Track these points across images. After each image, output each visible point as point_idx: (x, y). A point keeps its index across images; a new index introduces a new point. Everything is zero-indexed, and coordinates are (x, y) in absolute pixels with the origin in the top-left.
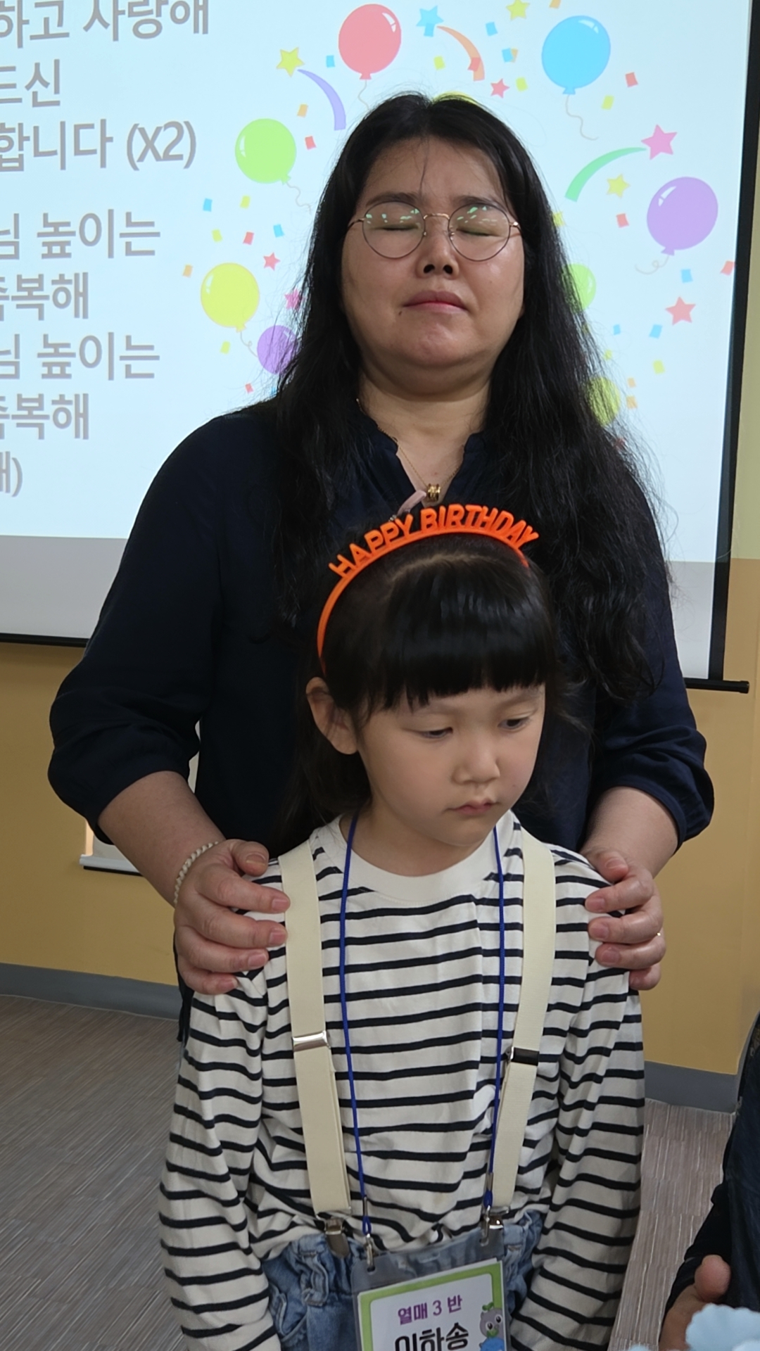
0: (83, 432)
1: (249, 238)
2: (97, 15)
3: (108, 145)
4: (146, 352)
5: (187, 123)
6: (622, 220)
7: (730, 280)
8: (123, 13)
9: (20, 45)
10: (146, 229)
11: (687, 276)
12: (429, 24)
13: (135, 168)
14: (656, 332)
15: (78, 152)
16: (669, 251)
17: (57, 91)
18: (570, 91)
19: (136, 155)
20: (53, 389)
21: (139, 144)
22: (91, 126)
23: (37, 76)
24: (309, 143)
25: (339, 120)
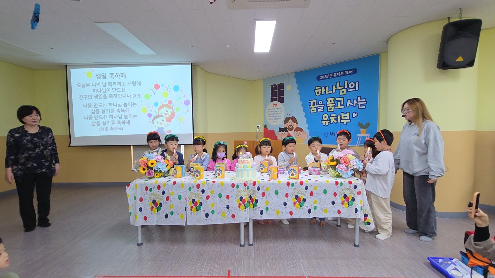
0: (129, 124)
1: (146, 105)
2: (129, 83)
3: (131, 96)
4: (136, 116)
5: (139, 94)
6: (182, 103)
7: (192, 108)
8: (132, 83)
9: (121, 86)
10: (135, 104)
11: (188, 108)
12: (163, 85)
13: (134, 98)
14: (186, 113)
15: (127, 96)
16: (186, 106)
17: (125, 90)
18: (176, 92)
19: (134, 97)
20: (126, 120)
21: (134, 96)
22: (129, 94)
23: (123, 89)
24: (152, 96)
25: (155, 94)
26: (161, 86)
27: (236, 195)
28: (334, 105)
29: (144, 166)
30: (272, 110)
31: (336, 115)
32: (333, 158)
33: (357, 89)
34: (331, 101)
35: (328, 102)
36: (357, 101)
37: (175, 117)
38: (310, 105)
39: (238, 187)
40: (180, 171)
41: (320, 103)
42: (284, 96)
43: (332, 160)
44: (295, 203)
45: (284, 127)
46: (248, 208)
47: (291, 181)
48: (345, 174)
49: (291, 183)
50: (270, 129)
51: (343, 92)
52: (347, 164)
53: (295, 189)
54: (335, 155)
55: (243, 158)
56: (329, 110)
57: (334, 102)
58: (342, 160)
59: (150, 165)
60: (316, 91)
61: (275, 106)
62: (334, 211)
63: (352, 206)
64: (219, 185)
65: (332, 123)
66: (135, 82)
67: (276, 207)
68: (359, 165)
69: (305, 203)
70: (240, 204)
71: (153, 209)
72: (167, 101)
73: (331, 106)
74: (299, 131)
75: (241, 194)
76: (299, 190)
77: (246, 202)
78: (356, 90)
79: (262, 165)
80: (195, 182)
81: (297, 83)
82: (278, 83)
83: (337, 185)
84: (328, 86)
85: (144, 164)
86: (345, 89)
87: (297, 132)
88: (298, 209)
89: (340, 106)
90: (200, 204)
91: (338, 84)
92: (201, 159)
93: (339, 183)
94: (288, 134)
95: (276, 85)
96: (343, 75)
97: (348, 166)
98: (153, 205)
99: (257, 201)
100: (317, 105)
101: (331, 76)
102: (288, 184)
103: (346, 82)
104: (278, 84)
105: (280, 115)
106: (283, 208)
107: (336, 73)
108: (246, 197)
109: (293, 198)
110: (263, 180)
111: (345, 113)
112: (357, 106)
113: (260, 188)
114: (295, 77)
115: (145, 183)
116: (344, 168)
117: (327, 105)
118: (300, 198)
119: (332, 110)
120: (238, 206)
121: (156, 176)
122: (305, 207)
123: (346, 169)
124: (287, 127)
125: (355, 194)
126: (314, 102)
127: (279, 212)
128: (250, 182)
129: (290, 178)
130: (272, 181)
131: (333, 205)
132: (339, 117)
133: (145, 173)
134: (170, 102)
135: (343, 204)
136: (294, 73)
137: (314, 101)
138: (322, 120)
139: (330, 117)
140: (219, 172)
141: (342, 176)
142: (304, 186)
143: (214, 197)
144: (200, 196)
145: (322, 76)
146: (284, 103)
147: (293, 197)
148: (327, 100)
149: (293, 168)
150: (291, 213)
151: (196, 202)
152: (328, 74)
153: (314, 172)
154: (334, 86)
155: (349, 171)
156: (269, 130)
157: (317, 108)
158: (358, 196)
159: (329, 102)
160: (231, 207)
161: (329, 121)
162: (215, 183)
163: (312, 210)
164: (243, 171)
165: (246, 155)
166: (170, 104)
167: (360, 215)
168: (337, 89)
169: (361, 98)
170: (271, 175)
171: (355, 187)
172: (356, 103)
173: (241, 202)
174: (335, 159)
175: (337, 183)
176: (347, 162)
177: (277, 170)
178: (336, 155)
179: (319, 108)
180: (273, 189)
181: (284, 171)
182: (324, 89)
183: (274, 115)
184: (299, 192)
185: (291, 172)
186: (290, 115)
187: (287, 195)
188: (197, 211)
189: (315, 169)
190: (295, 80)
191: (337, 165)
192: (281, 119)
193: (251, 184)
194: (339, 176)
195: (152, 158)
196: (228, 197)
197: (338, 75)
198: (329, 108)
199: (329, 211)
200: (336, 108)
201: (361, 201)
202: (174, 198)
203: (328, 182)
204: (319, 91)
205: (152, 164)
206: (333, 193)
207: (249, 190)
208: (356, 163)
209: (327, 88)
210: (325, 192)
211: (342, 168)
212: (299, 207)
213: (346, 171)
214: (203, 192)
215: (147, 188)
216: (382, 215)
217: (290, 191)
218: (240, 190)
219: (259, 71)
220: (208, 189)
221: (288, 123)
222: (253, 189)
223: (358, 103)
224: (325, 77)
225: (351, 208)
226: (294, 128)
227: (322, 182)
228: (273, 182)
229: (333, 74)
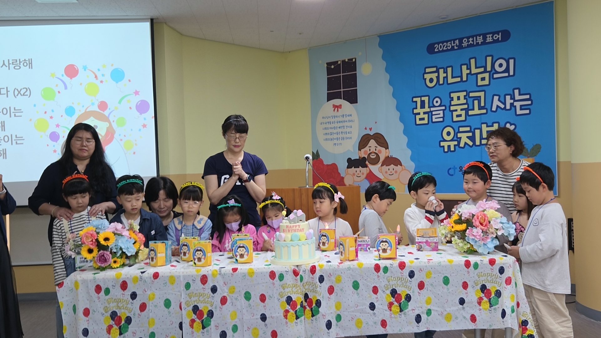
0: (5, 157)
1: (46, 112)
2: (4, 64)
3: (8, 93)
4: (21, 138)
5: (29, 88)
6: (130, 108)
7: (154, 119)
8: (11, 64)
10: (20, 111)
11: (145, 119)
13: (16, 98)
14: (140, 130)
16: (141, 114)
18: (117, 82)
19: (16, 95)
21: (16, 92)
22: (4, 88)
24: (59, 92)
25: (66, 88)
26: (81, 71)
27: (279, 294)
28: (466, 106)
29: (92, 244)
30: (331, 120)
31: (471, 129)
32: (461, 216)
33: (511, 73)
34: (459, 98)
35: (453, 100)
36: (513, 98)
37: (114, 140)
38: (415, 107)
39: (281, 277)
40: (163, 253)
41: (437, 102)
42: (358, 88)
43: (459, 221)
44: (391, 304)
45: (359, 157)
46: (303, 318)
47: (383, 263)
48: (482, 247)
49: (382, 266)
50: (327, 161)
51: (483, 79)
52: (486, 228)
53: (390, 277)
54: (464, 211)
55: (290, 221)
56: (455, 119)
57: (465, 101)
58: (476, 221)
59: (103, 242)
60: (427, 77)
61: (338, 110)
62: (464, 317)
63: (496, 306)
64: (245, 276)
65: (463, 146)
66: (20, 60)
67: (356, 314)
68: (508, 228)
69: (409, 303)
70: (287, 311)
71: (112, 331)
72: (97, 103)
73: (459, 110)
74: (392, 165)
75: (289, 292)
76: (399, 279)
77: (299, 306)
78: (509, 76)
79: (323, 235)
80: (197, 271)
81: (384, 58)
82: (343, 59)
83: (468, 268)
84: (452, 67)
85: (92, 241)
86: (488, 74)
87: (388, 167)
88: (398, 315)
89: (479, 109)
90: (208, 315)
91: (473, 61)
92: (196, 227)
93: (472, 263)
94: (368, 171)
95: (338, 62)
96: (481, 42)
97: (488, 231)
98: (112, 322)
99: (318, 303)
100: (429, 107)
101: (458, 45)
102: (377, 268)
103: (489, 59)
104: (344, 62)
105: (349, 130)
106: (369, 315)
107: (468, 38)
108: (298, 298)
109: (387, 295)
110: (330, 263)
111: (488, 125)
112: (513, 108)
113: (324, 278)
114: (380, 45)
115: (95, 279)
116: (479, 234)
117: (452, 108)
118: (400, 294)
119: (463, 118)
120: (282, 315)
121: (114, 265)
122: (410, 311)
123: (483, 236)
124: (364, 158)
125: (501, 283)
126: (424, 101)
127: (362, 323)
128: (305, 268)
129: (380, 257)
130: (347, 264)
131: (462, 306)
132: (477, 132)
133: (94, 257)
134: (103, 106)
135: (479, 303)
136: (379, 36)
137: (423, 99)
138: (442, 140)
139: (458, 134)
140: (241, 251)
141: (477, 250)
142: (406, 272)
143: (236, 299)
144: (209, 300)
145: (438, 43)
146: (357, 103)
147: (387, 293)
148: (452, 96)
149: (384, 237)
150: (384, 324)
151: (201, 311)
152: (451, 41)
153: (427, 247)
154: (464, 67)
155: (489, 240)
156: (325, 163)
157: (430, 114)
158: (506, 287)
159: (455, 102)
160: (269, 317)
161: (456, 143)
162: (237, 271)
163: (424, 317)
164: (292, 247)
165: (294, 216)
166: (104, 112)
167: (509, 321)
168: (470, 73)
169: (521, 93)
170: (343, 252)
171: (502, 270)
172: (511, 104)
173: (288, 307)
174: (463, 218)
175: (467, 264)
176: (484, 224)
177: (354, 242)
178: (466, 211)
179: (434, 113)
180: (349, 280)
181: (367, 247)
182: (444, 73)
183: (335, 131)
184: (398, 283)
185: (381, 245)
186: (371, 129)
187: (375, 290)
188: (204, 328)
189: (429, 241)
190: (381, 51)
191: (468, 230)
192: (351, 138)
193: (307, 271)
194: (472, 252)
195: (104, 227)
196: (263, 298)
197: (472, 43)
198: (455, 114)
199: (456, 318)
200: (471, 113)
201: (513, 296)
202: (156, 306)
203: (450, 261)
204: (434, 76)
205: (106, 239)
206: (461, 284)
207: (302, 283)
208: (501, 225)
209: (449, 70)
210: (446, 281)
211: (477, 235)
212: (398, 312)
213: (483, 240)
214: (214, 290)
215: (98, 289)
216: (557, 326)
217: (382, 281)
218: (286, 284)
219: (300, 34)
220: (224, 285)
221: (367, 148)
222: (310, 280)
223: (515, 103)
224: (444, 46)
225: (495, 309)
226: (382, 158)
227: (440, 263)
228: (349, 266)
229: (461, 41)
